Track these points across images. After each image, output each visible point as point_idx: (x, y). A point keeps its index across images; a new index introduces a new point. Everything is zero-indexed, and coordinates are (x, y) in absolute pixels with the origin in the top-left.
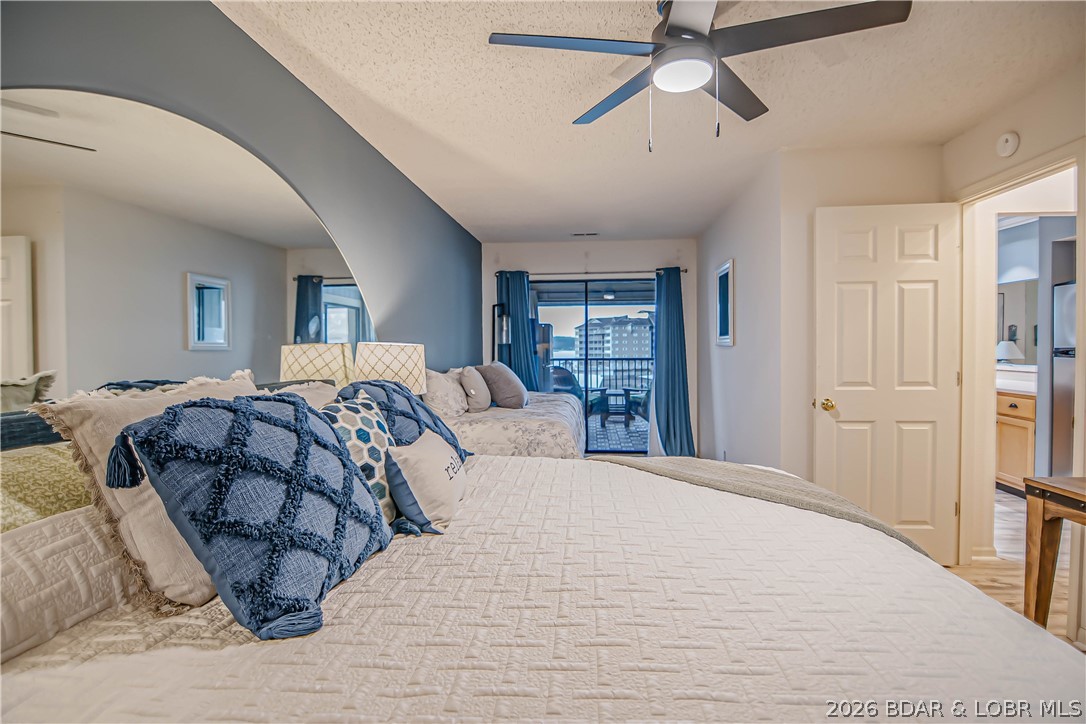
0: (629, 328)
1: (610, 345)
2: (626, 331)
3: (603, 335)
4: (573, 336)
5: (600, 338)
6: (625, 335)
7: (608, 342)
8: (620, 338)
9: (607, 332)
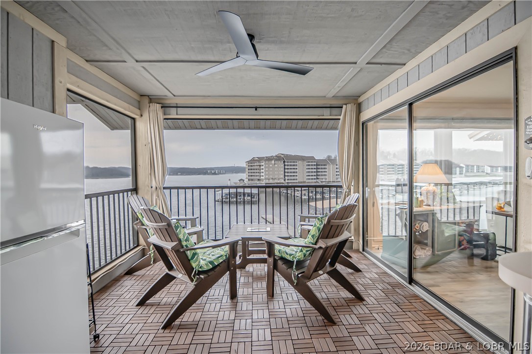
0: (273, 162)
1: (263, 171)
2: (272, 164)
3: (260, 166)
4: (245, 166)
5: (258, 167)
6: (271, 166)
7: (263, 169)
8: (269, 167)
9: (262, 164)
